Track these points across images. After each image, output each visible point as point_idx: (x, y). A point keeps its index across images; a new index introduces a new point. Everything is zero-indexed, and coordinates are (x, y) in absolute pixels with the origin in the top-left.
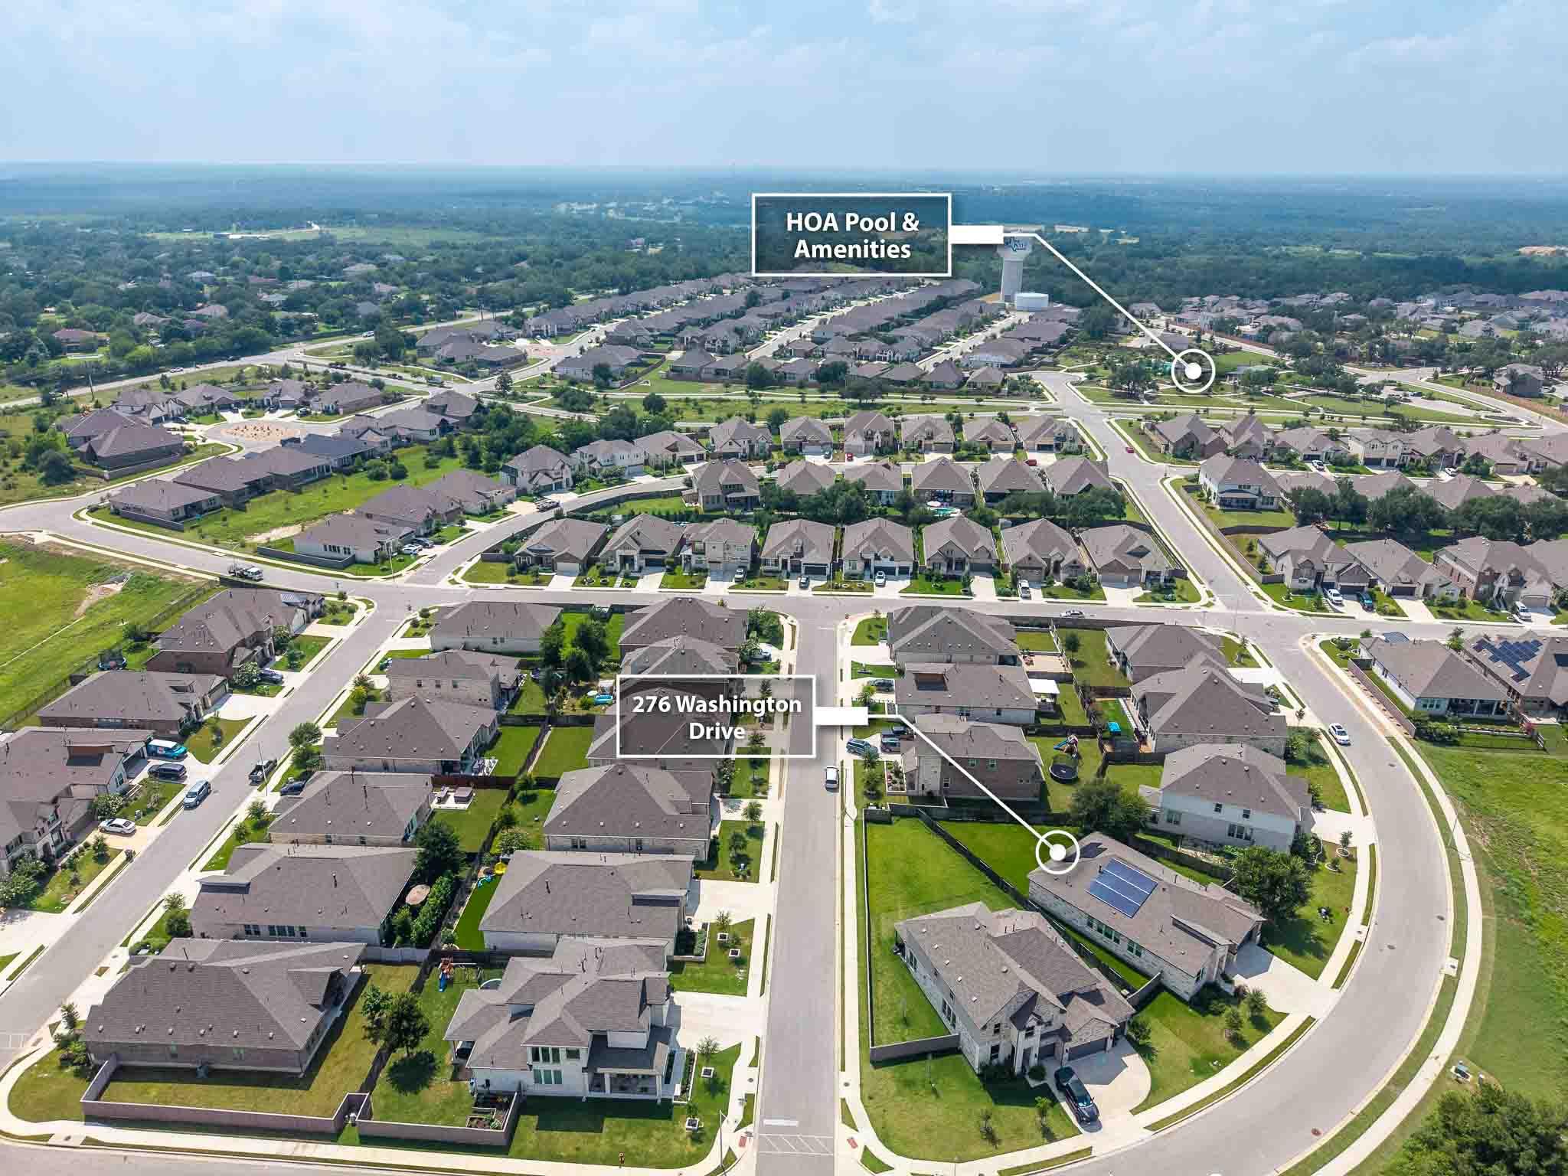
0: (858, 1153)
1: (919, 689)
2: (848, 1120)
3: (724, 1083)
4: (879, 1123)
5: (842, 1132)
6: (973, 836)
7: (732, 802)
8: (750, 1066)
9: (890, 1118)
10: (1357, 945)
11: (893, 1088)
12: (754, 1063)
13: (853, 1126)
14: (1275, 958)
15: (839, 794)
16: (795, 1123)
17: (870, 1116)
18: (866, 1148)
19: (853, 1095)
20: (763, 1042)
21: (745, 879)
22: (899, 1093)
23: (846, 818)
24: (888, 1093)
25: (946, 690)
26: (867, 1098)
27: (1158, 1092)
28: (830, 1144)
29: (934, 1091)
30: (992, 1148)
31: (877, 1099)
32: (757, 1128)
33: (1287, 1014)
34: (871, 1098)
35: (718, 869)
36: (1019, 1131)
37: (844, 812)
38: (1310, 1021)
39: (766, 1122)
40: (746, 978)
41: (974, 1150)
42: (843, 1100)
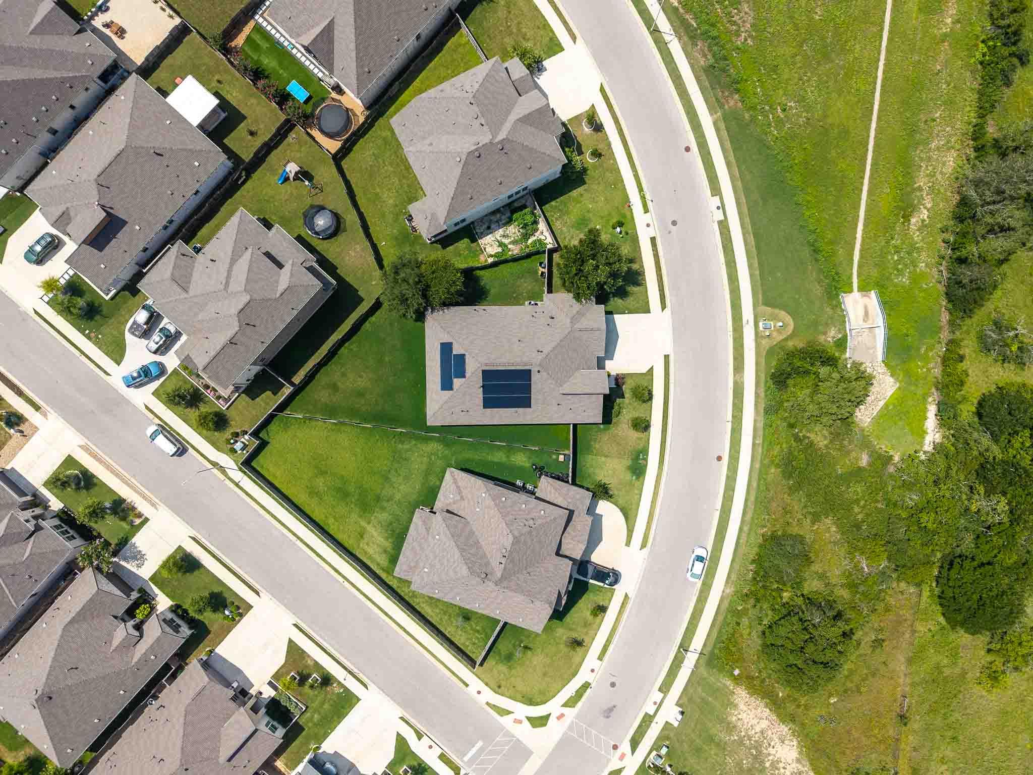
0: (526, 723)
1: (101, 250)
2: (504, 712)
3: (420, 765)
4: (519, 696)
5: (506, 721)
6: (335, 387)
7: (126, 551)
8: (419, 739)
9: (521, 687)
10: (653, 240)
11: (502, 668)
12: (420, 736)
13: (509, 713)
14: (616, 316)
15: (191, 450)
16: (480, 744)
17: (510, 698)
18: (528, 718)
19: (489, 695)
20: (408, 717)
21: (241, 615)
22: (510, 668)
23: (231, 474)
24: (505, 675)
25: (124, 223)
26: (498, 688)
27: (629, 514)
28: (508, 734)
29: (526, 648)
30: (583, 648)
31: (503, 683)
32: (466, 768)
33: (652, 368)
34: (499, 687)
35: (214, 628)
36: (586, 625)
37: (222, 470)
38: (667, 357)
39: (466, 759)
40: (343, 686)
41: (577, 659)
42: (488, 704)
